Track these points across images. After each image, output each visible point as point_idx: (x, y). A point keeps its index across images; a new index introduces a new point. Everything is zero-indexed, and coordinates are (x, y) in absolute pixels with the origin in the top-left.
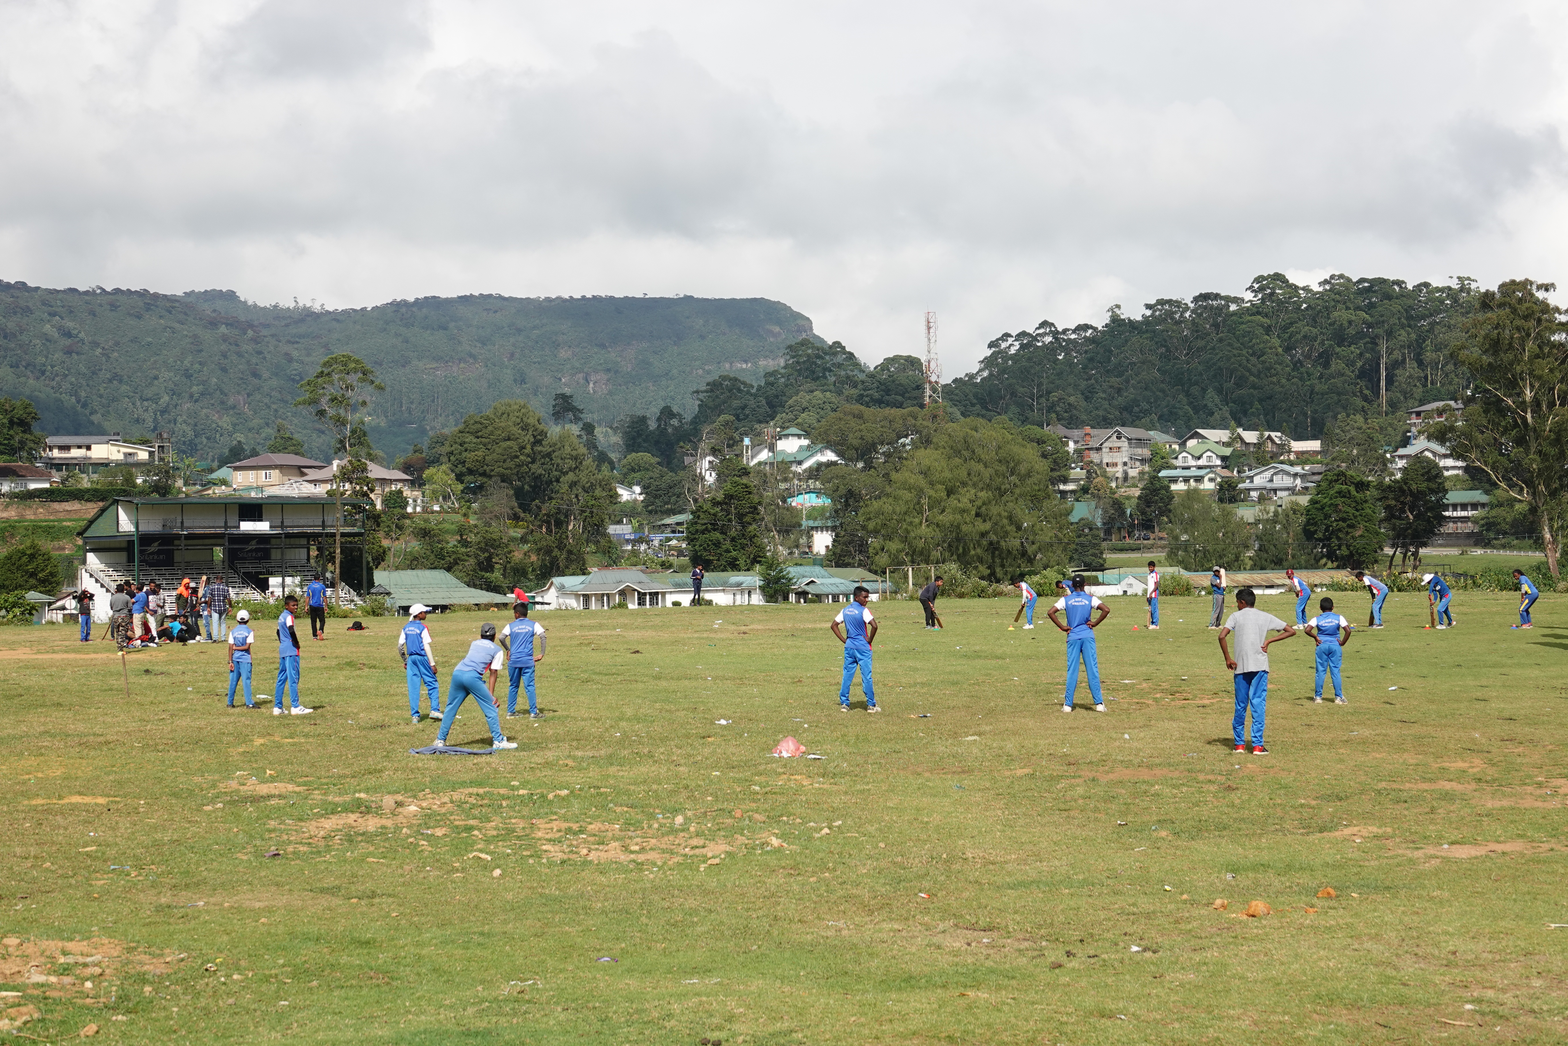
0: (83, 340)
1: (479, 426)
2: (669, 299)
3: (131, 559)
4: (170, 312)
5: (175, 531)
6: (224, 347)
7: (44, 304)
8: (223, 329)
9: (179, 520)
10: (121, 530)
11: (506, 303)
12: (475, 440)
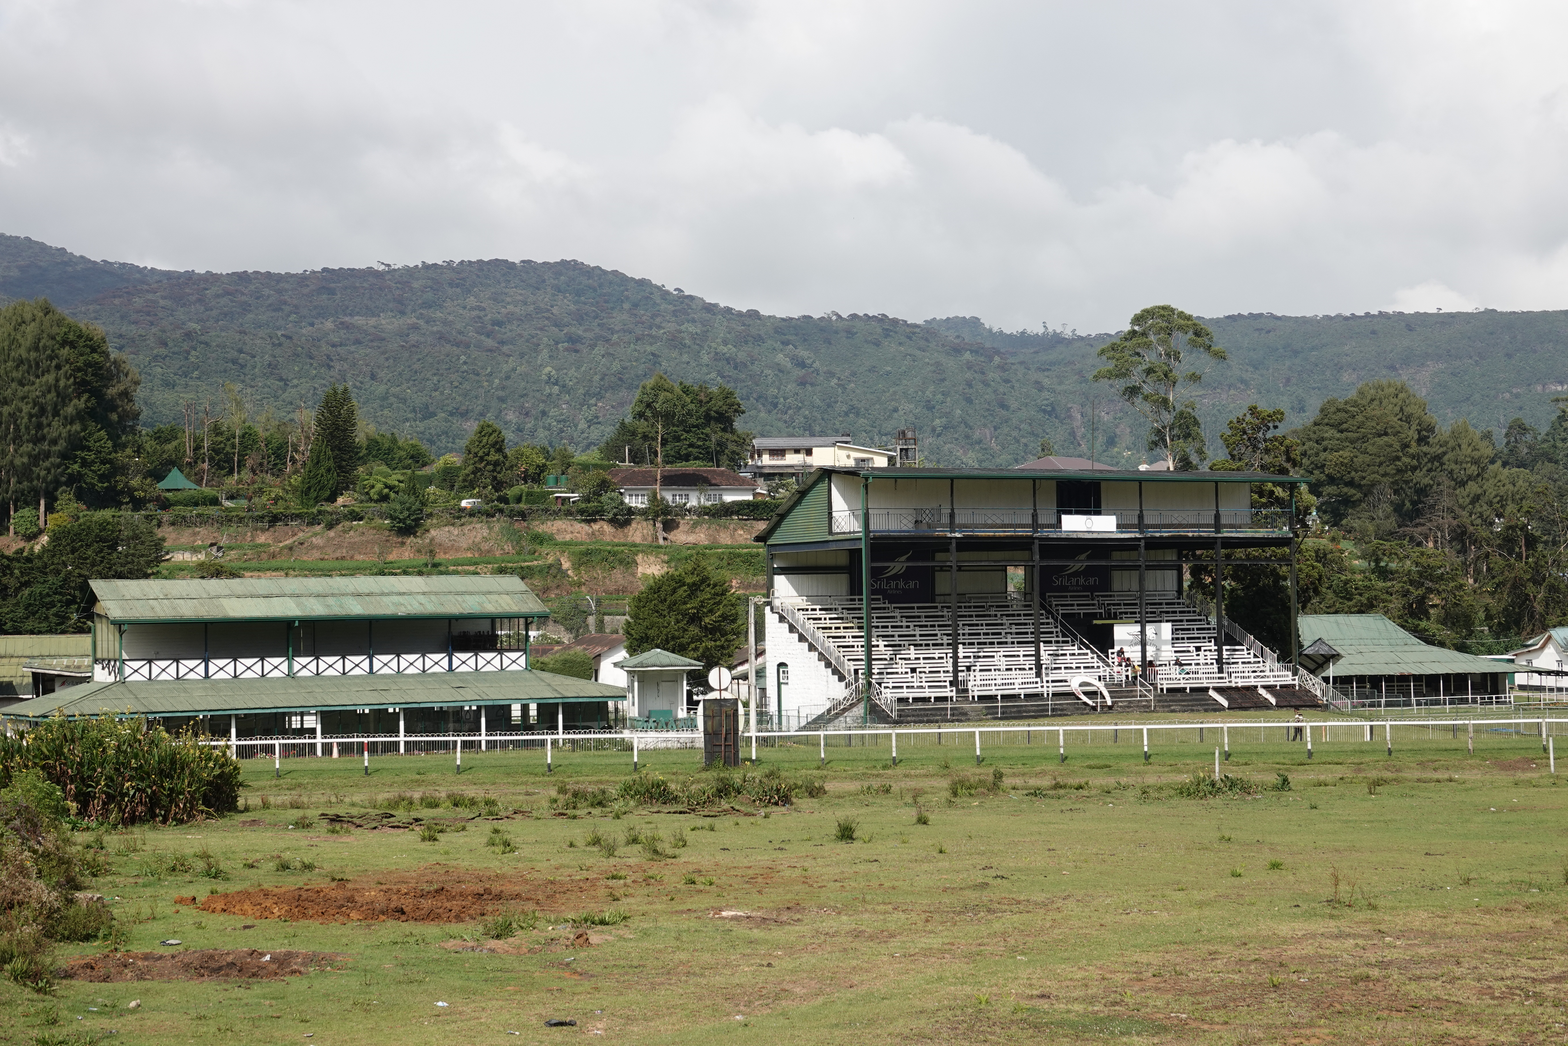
0: (817, 371)
1: (1344, 415)
2: (1467, 314)
3: (855, 589)
4: (910, 338)
5: (939, 532)
6: (969, 375)
7: (776, 332)
8: (967, 356)
9: (946, 511)
10: (835, 529)
11: (1279, 323)
12: (1338, 435)
